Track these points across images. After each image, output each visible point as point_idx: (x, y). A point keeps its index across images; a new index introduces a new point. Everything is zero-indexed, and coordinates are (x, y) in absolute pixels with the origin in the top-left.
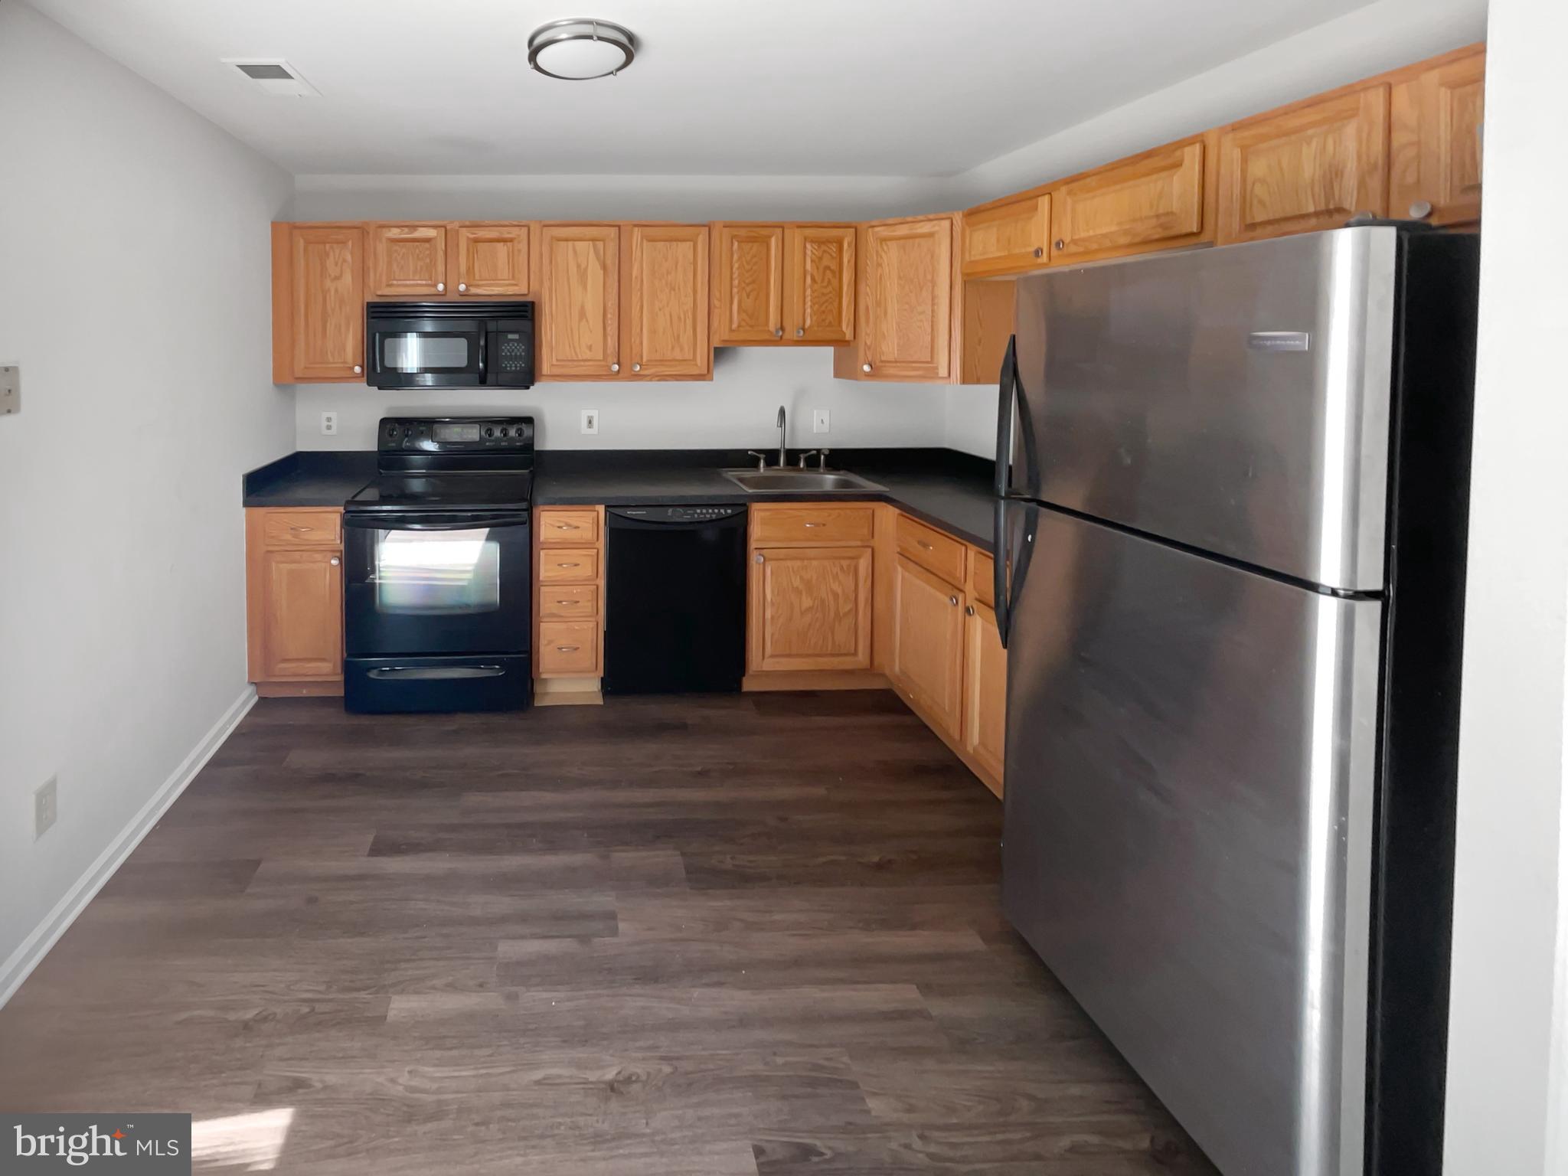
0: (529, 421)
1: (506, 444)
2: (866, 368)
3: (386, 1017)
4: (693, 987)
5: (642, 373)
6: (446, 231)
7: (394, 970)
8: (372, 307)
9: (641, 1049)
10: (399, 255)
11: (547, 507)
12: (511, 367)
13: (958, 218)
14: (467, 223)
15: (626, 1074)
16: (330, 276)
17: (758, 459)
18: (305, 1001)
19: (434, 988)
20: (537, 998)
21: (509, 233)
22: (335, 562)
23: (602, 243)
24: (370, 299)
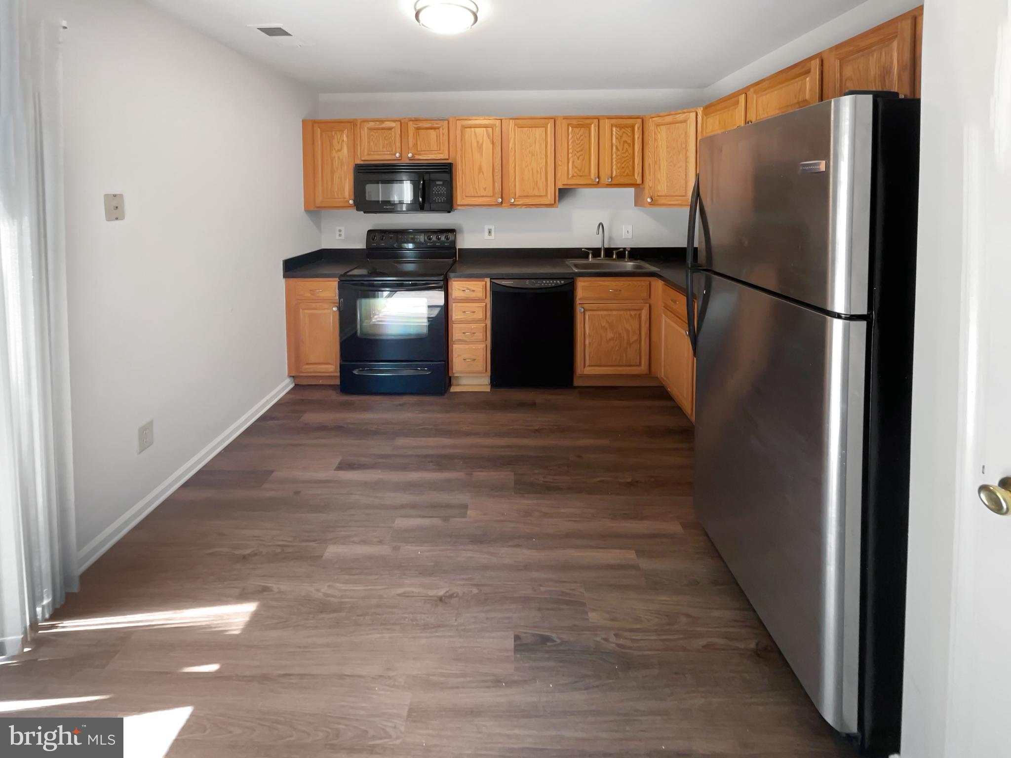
0: (452, 231)
1: (439, 244)
2: (649, 200)
3: (322, 557)
4: (503, 547)
5: (515, 203)
6: (401, 123)
7: (333, 531)
8: (358, 167)
9: (463, 579)
10: (374, 137)
11: (456, 279)
12: (438, 200)
13: (700, 111)
14: (413, 119)
15: (450, 593)
16: (335, 149)
17: (589, 254)
18: (279, 546)
19: (354, 542)
20: (410, 550)
21: (437, 124)
22: (335, 309)
23: (491, 129)
24: (359, 162)
